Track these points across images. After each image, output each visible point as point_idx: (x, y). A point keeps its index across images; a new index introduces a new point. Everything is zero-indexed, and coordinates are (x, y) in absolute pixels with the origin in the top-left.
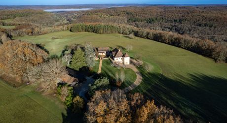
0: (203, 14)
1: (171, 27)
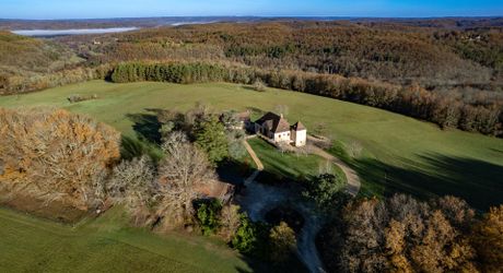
0: (377, 37)
1: (320, 64)
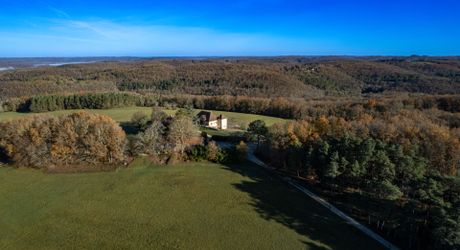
0: (244, 70)
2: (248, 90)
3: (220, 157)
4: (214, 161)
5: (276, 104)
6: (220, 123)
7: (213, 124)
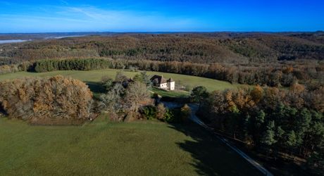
1: (159, 58)
2: (192, 57)
3: (167, 117)
4: (162, 120)
5: (213, 69)
6: (169, 85)
7: (164, 86)
